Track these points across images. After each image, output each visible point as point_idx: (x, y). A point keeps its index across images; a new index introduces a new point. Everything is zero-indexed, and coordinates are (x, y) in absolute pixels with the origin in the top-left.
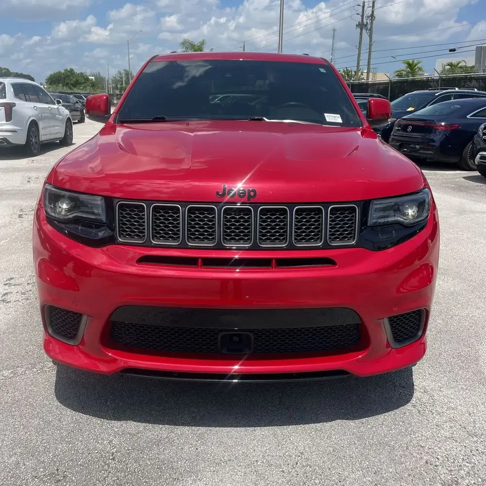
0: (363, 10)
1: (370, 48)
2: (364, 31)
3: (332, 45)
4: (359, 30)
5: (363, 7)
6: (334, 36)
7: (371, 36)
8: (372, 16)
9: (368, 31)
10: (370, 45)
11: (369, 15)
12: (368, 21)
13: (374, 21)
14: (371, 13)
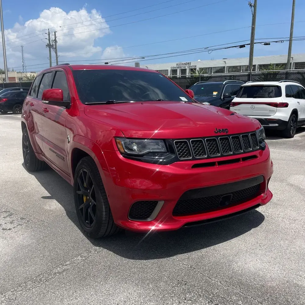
0: (49, 37)
1: (57, 60)
2: (52, 49)
3: (22, 56)
4: (48, 48)
5: (49, 35)
6: (22, 51)
7: (56, 53)
8: (55, 40)
9: (54, 49)
10: (57, 58)
11: (53, 40)
12: (53, 43)
13: (57, 44)
14: (54, 38)
